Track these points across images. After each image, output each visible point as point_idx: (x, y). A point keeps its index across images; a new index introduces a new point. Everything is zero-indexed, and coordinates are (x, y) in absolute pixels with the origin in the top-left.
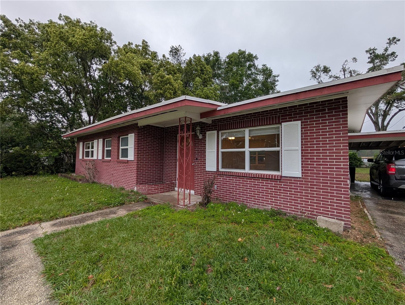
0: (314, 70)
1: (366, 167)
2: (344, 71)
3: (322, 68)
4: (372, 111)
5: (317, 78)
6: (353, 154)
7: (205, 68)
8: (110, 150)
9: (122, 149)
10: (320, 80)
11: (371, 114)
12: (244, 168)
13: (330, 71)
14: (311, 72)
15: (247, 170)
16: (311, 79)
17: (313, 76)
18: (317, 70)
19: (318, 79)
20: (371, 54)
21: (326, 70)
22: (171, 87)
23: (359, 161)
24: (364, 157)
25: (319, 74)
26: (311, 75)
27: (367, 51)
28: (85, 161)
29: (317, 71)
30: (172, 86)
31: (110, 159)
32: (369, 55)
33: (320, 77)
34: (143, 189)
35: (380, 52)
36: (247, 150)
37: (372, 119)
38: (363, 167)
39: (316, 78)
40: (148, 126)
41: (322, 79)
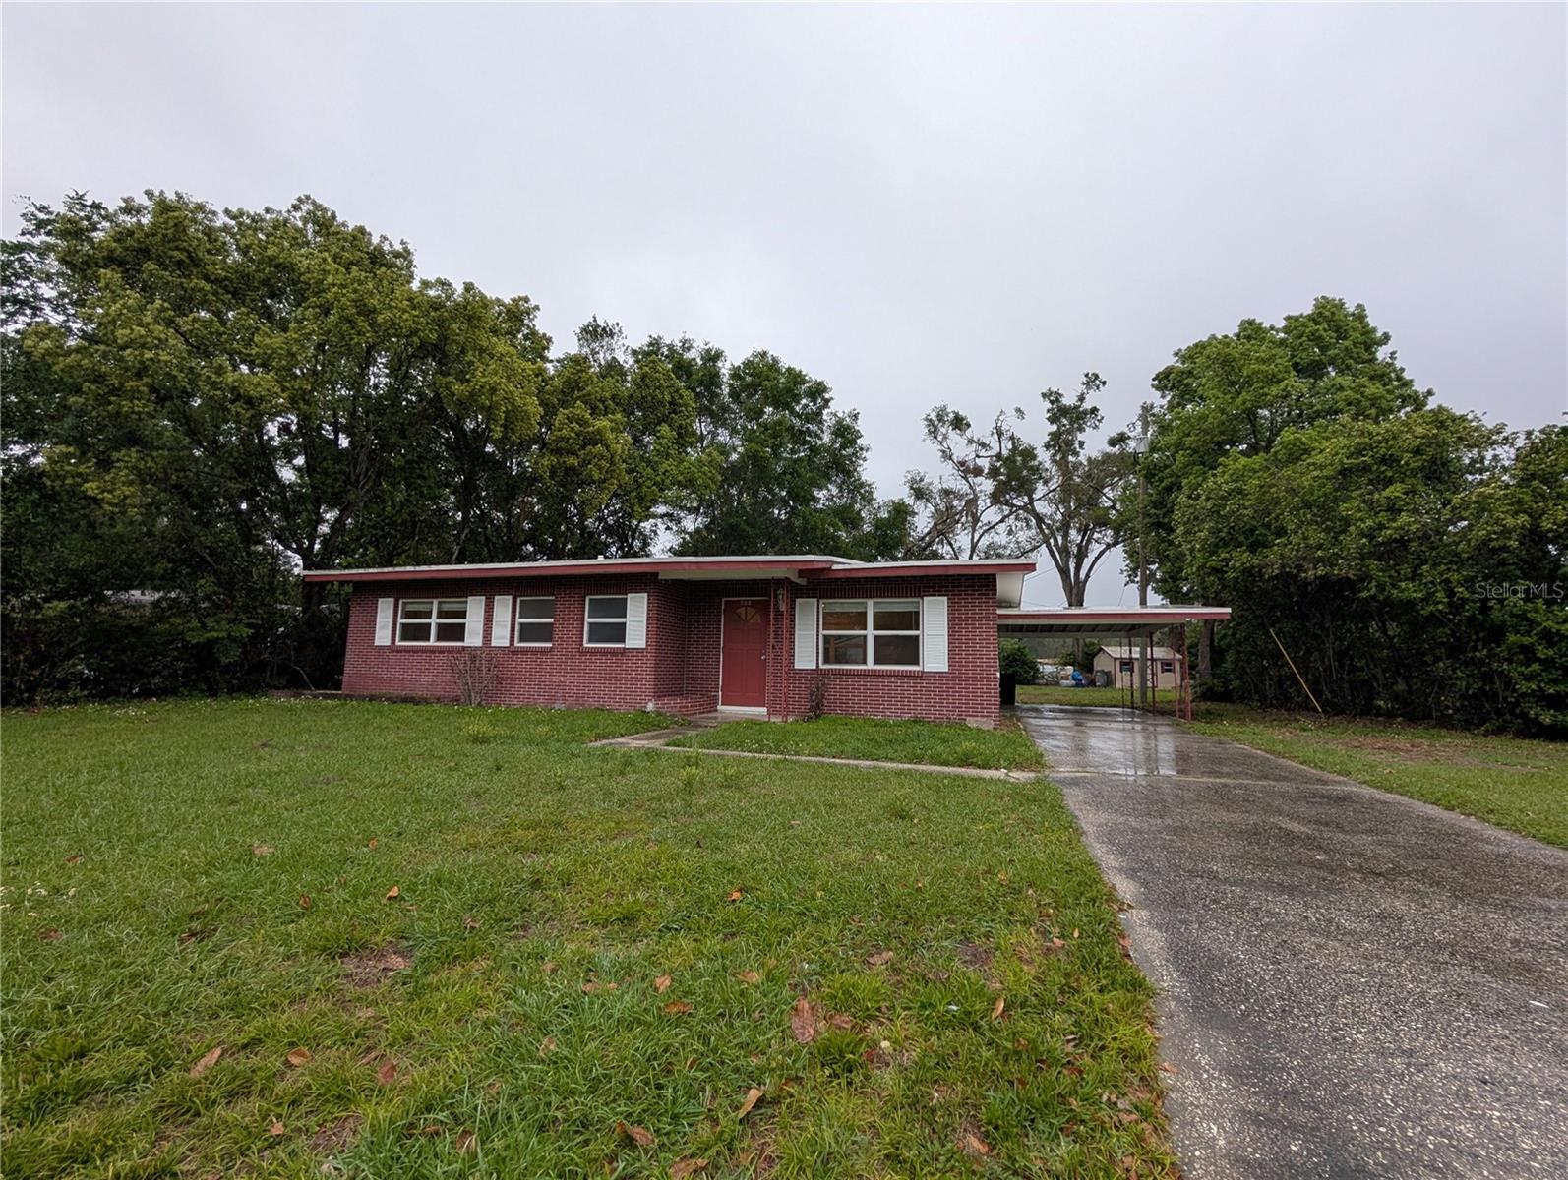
0: (933, 416)
1: (1046, 685)
2: (1000, 433)
3: (952, 416)
4: (1056, 541)
5: (940, 438)
6: (1019, 649)
7: (681, 397)
8: (551, 624)
9: (591, 624)
10: (945, 444)
11: (1054, 549)
12: (864, 662)
13: (968, 425)
14: (926, 419)
15: (870, 665)
16: (924, 440)
17: (930, 432)
18: (940, 418)
19: (941, 443)
20: (1052, 402)
21: (959, 423)
22: (605, 453)
23: (1031, 668)
24: (1046, 661)
25: (943, 430)
26: (926, 430)
27: (1044, 396)
28: (398, 652)
29: (940, 420)
30: (608, 447)
31: (550, 645)
32: (1049, 406)
33: (945, 437)
34: (671, 704)
35: (1069, 400)
36: (870, 633)
37: (1056, 562)
38: (1039, 685)
39: (936, 437)
40: (681, 581)
41: (949, 443)
